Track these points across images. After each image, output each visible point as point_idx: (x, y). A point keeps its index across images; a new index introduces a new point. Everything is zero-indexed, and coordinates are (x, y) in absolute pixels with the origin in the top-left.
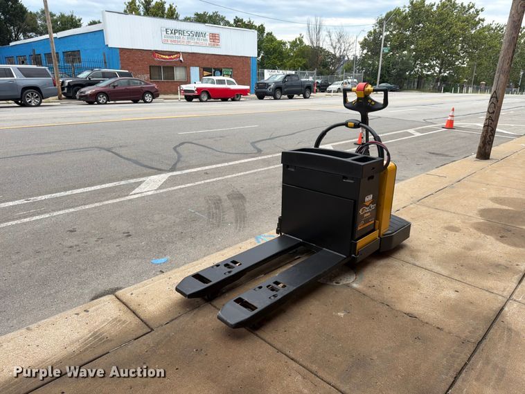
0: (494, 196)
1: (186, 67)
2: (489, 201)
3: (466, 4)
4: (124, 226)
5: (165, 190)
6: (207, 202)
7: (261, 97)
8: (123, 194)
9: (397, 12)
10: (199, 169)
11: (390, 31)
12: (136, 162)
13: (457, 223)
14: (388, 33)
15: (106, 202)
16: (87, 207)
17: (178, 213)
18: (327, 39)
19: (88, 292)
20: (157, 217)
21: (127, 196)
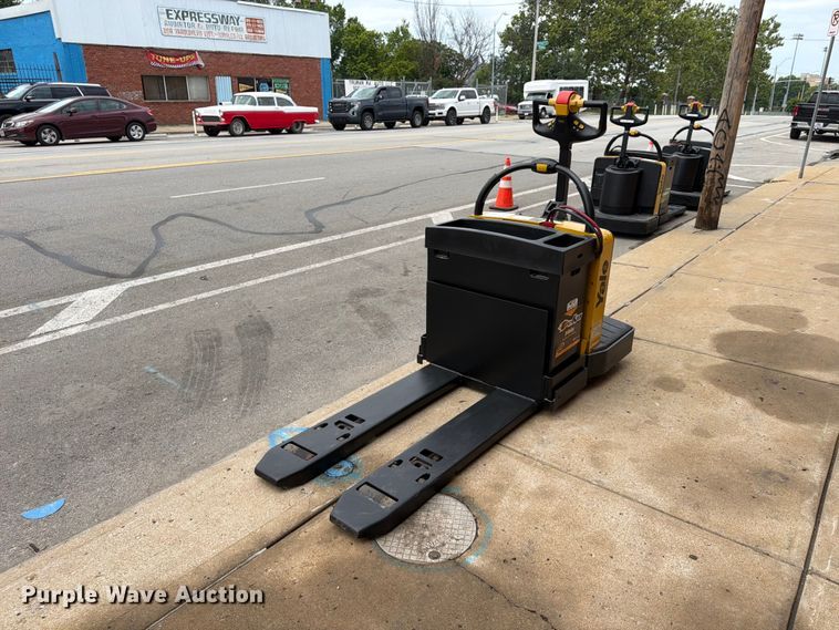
0: (735, 303)
1: (207, 78)
11: (547, 16)
14: (544, 18)
18: (448, 29)
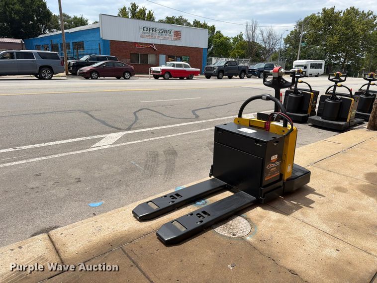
1: (156, 55)
3: (366, 12)
4: (77, 172)
5: (117, 145)
6: (147, 156)
7: (208, 77)
8: (86, 147)
9: (313, 17)
10: (148, 129)
11: (307, 31)
12: (104, 123)
13: (345, 184)
15: (71, 153)
16: (56, 156)
17: (122, 164)
18: (260, 37)
19: (32, 229)
20: (105, 167)
21: (88, 148)
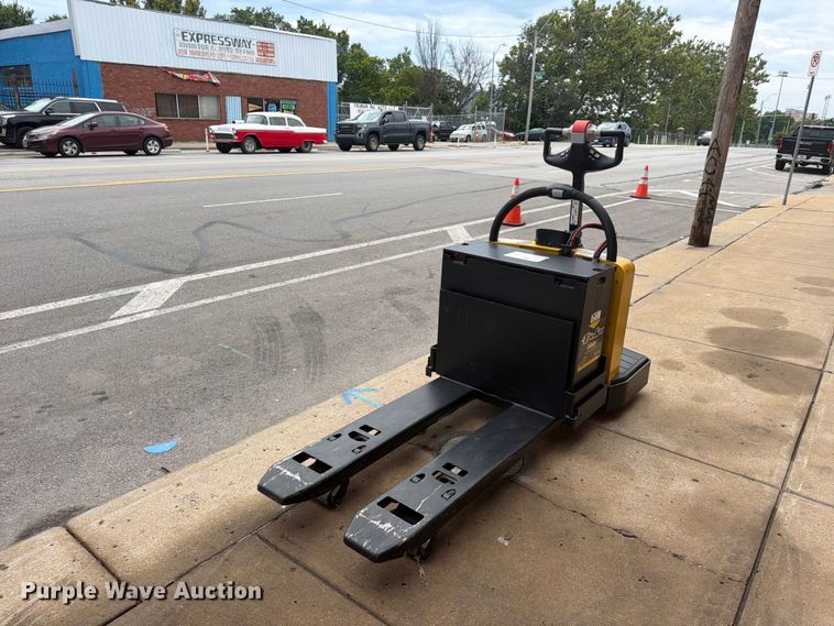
0: (726, 305)
1: (218, 97)
2: (720, 315)
4: (94, 379)
5: (174, 309)
6: (254, 328)
7: (345, 146)
8: (99, 318)
9: (554, 18)
10: (239, 269)
11: (544, 47)
14: (541, 50)
15: (64, 335)
16: (26, 345)
17: (198, 351)
18: (448, 58)
20: (158, 361)
21: (105, 321)
